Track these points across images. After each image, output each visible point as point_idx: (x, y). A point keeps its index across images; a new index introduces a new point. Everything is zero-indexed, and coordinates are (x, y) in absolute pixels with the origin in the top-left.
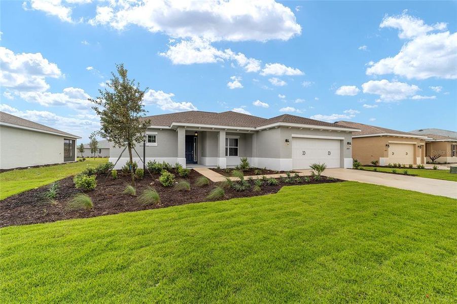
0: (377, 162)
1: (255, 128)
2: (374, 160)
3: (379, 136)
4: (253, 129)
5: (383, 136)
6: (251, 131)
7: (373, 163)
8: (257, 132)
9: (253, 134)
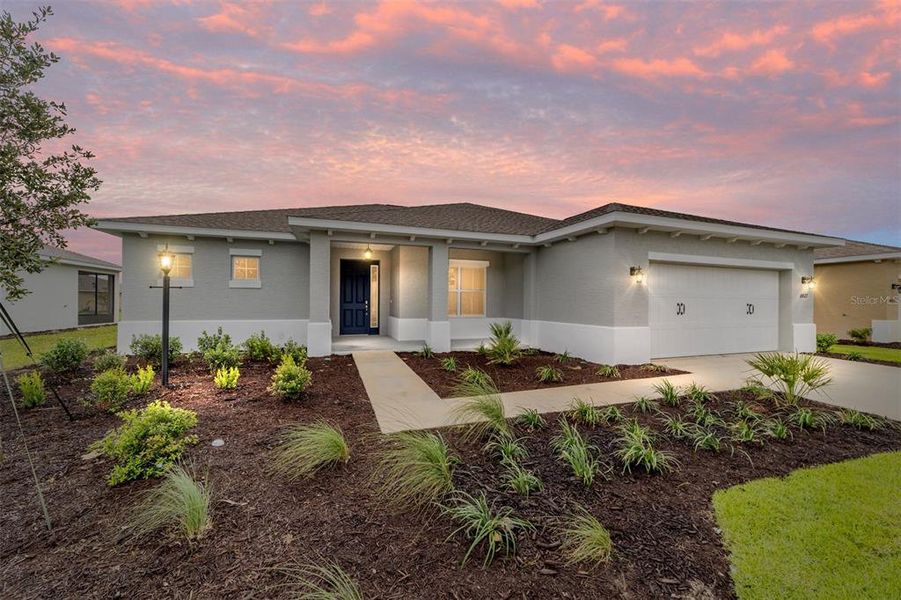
0: (868, 332)
1: (534, 236)
2: (859, 328)
3: (872, 261)
4: (527, 240)
5: (883, 261)
6: (522, 246)
7: (854, 334)
8: (539, 248)
9: (527, 254)
